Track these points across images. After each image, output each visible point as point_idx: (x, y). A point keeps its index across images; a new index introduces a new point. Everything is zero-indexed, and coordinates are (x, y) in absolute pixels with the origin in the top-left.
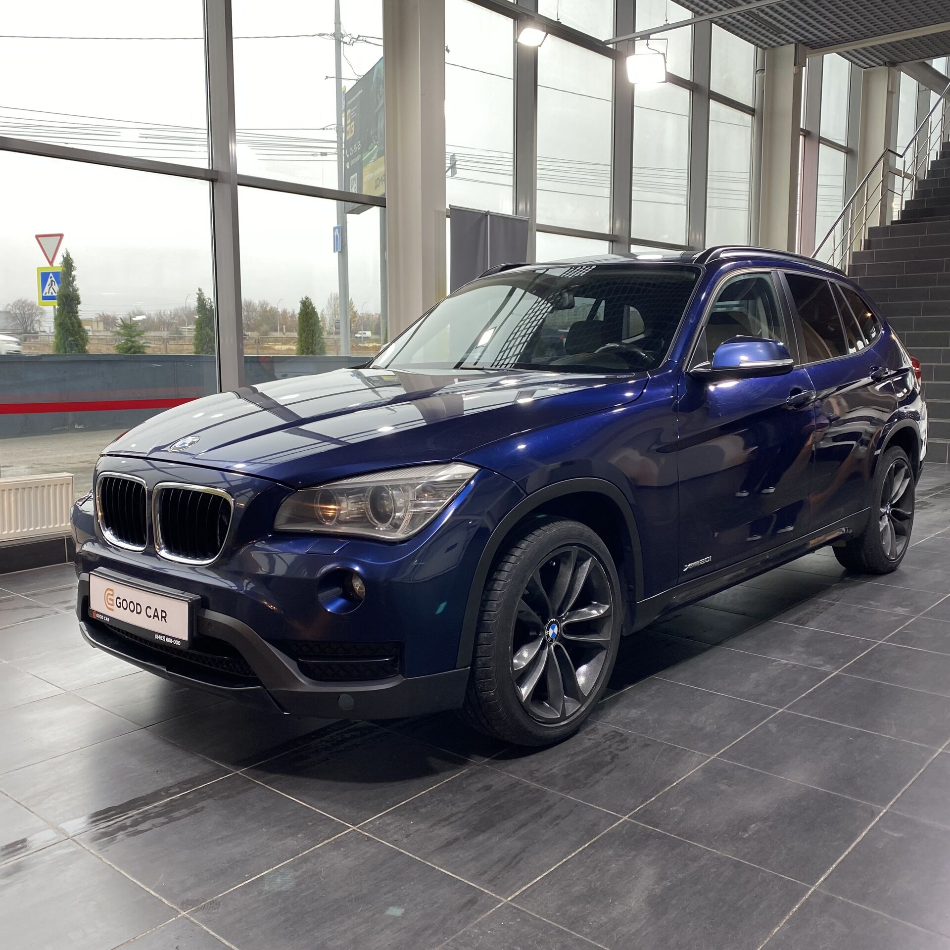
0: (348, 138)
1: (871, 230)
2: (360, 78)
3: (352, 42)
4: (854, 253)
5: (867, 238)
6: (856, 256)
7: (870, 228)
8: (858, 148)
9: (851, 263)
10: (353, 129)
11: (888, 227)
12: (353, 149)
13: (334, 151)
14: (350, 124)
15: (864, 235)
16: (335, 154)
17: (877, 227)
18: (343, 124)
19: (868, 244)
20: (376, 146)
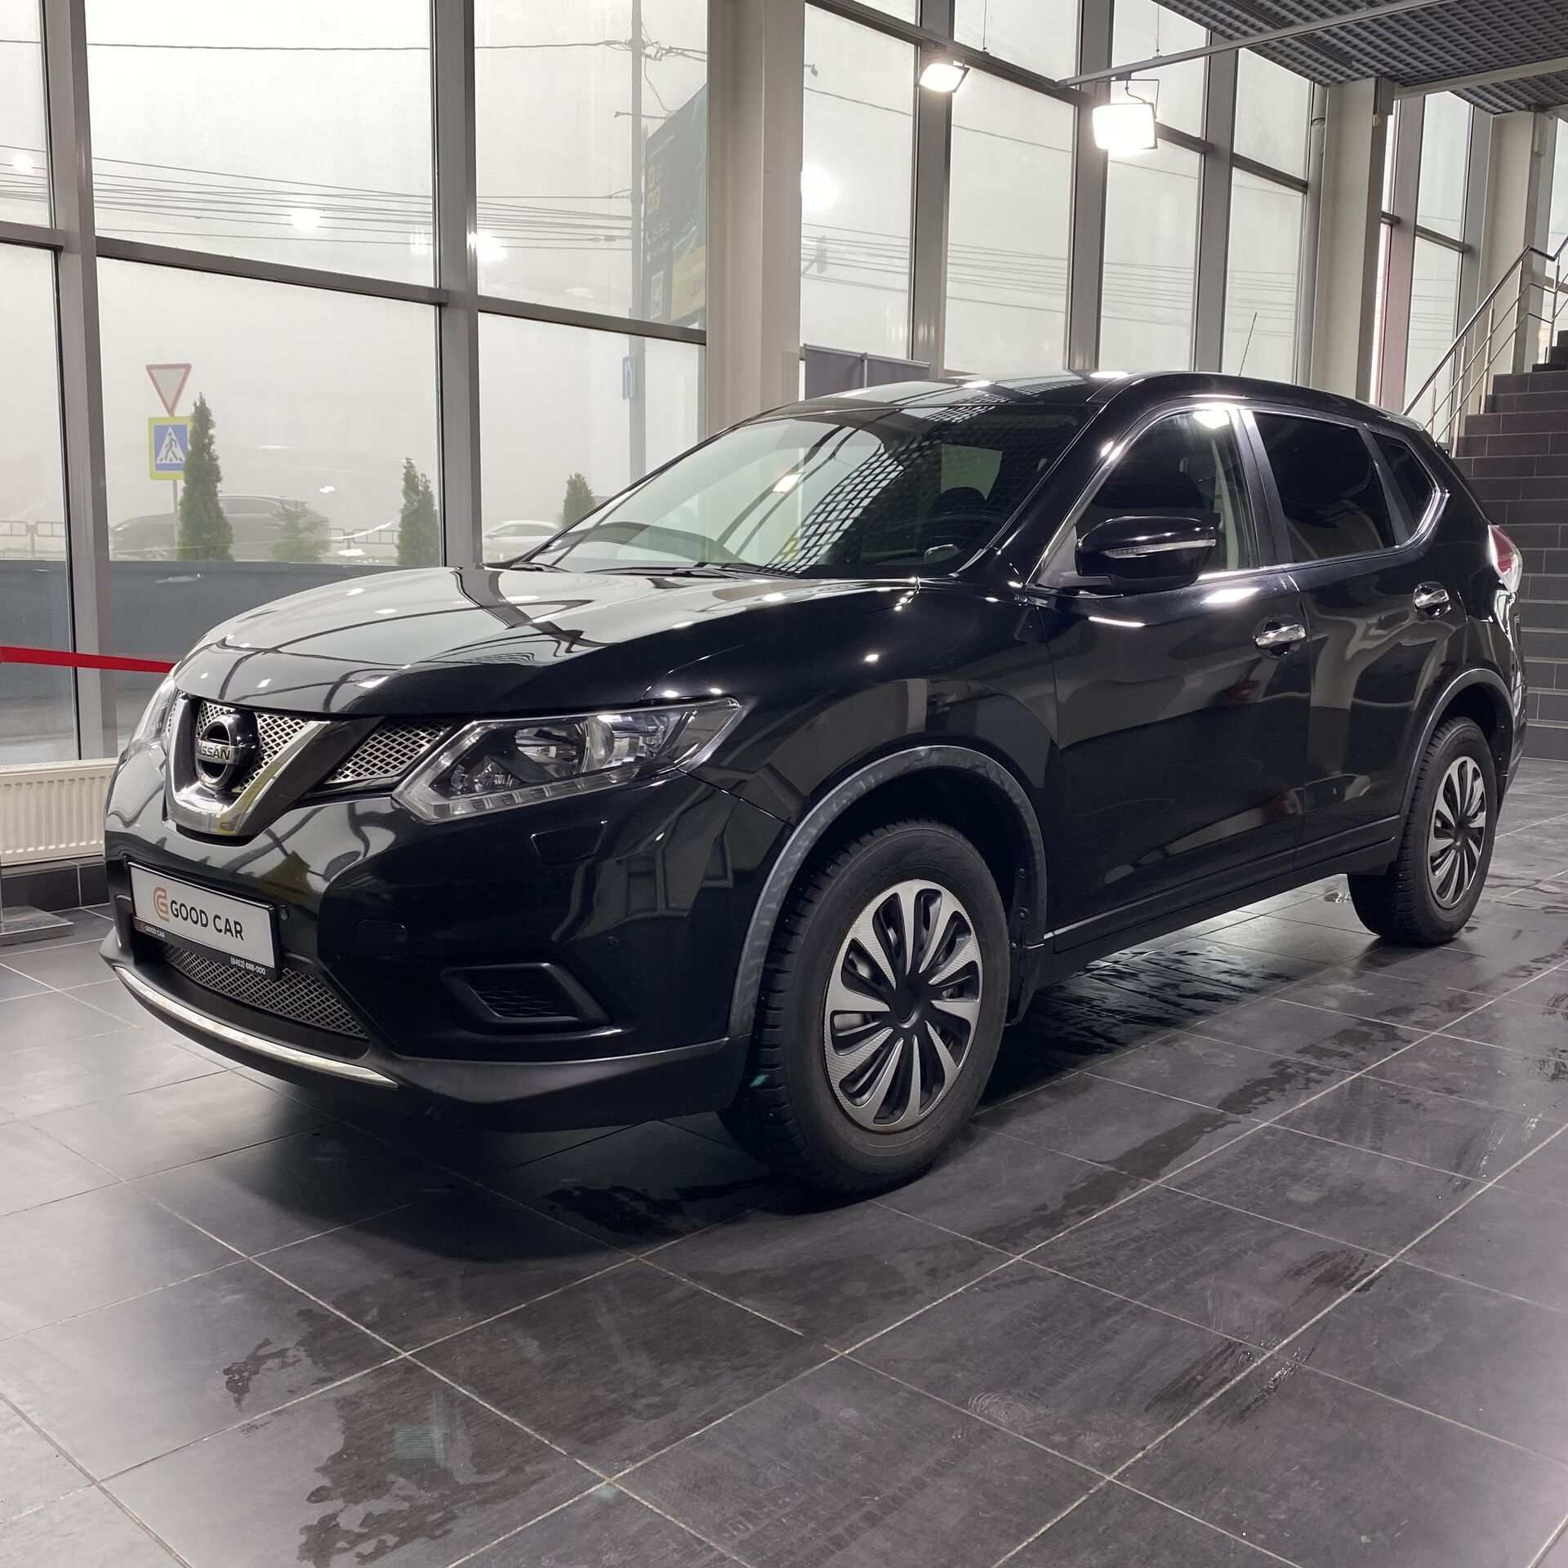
0: (649, 212)
1: (1499, 380)
2: (671, 115)
3: (659, 54)
4: (1468, 418)
5: (1490, 393)
6: (1471, 422)
7: (1497, 378)
8: (1481, 246)
9: (1462, 434)
10: (658, 198)
11: (1527, 374)
12: (657, 230)
13: (626, 233)
14: (653, 189)
15: (1487, 388)
16: (628, 238)
17: (1508, 376)
18: (643, 190)
19: (1492, 403)
20: (694, 228)
